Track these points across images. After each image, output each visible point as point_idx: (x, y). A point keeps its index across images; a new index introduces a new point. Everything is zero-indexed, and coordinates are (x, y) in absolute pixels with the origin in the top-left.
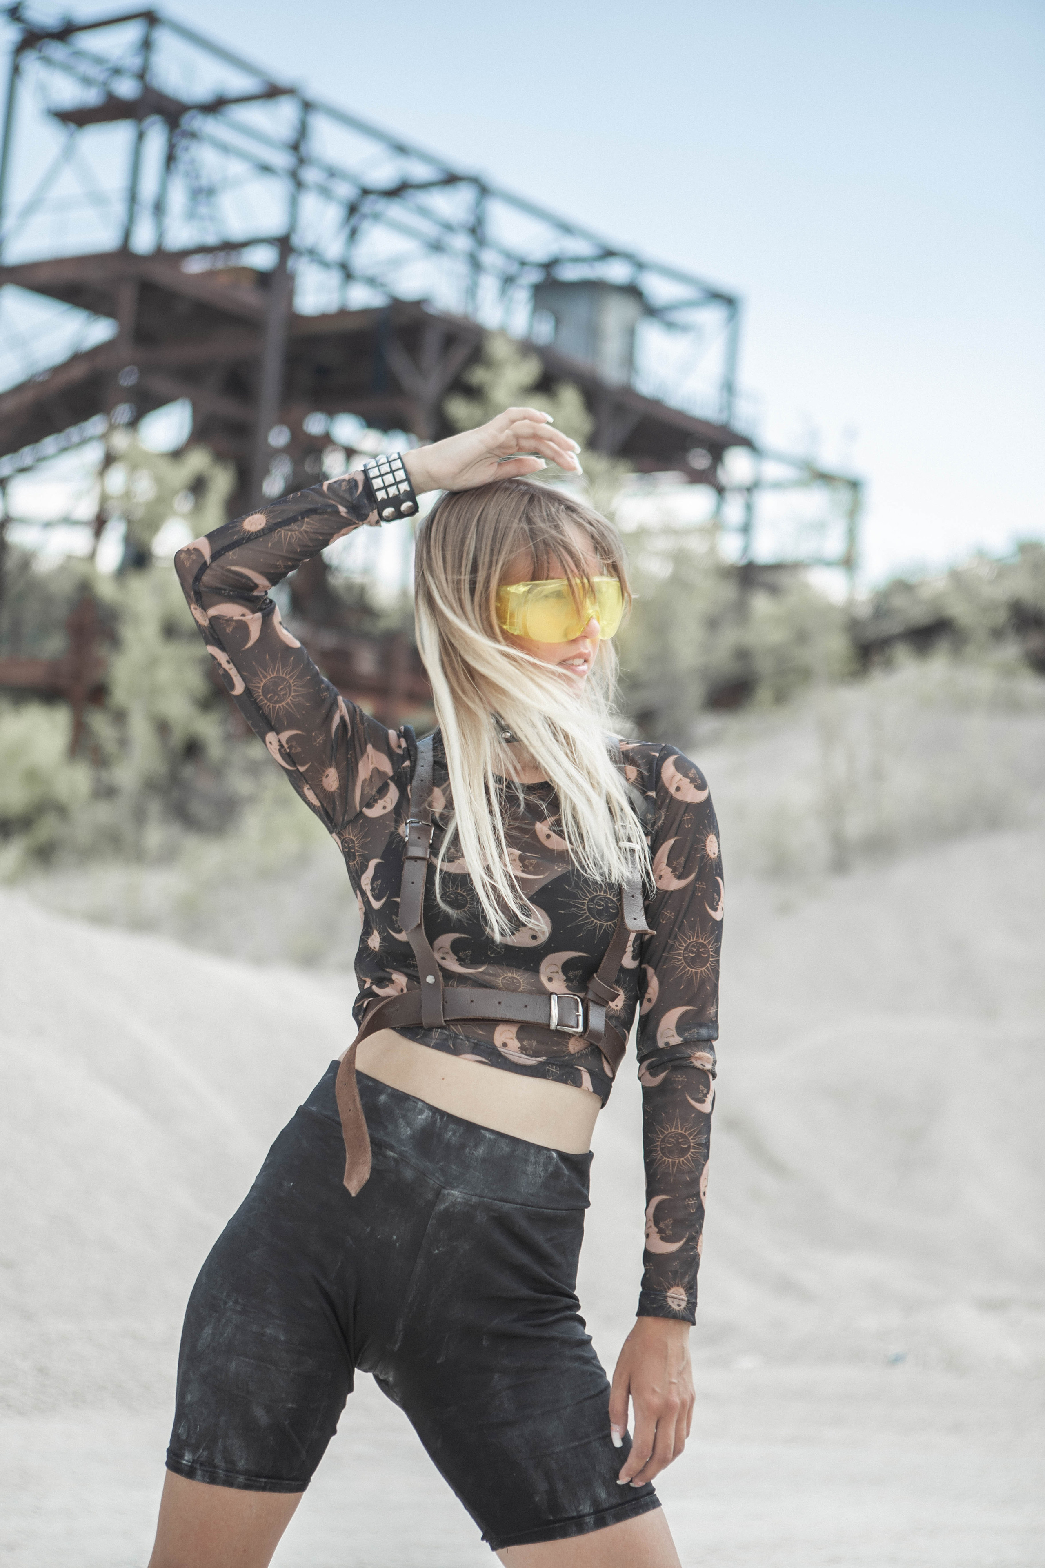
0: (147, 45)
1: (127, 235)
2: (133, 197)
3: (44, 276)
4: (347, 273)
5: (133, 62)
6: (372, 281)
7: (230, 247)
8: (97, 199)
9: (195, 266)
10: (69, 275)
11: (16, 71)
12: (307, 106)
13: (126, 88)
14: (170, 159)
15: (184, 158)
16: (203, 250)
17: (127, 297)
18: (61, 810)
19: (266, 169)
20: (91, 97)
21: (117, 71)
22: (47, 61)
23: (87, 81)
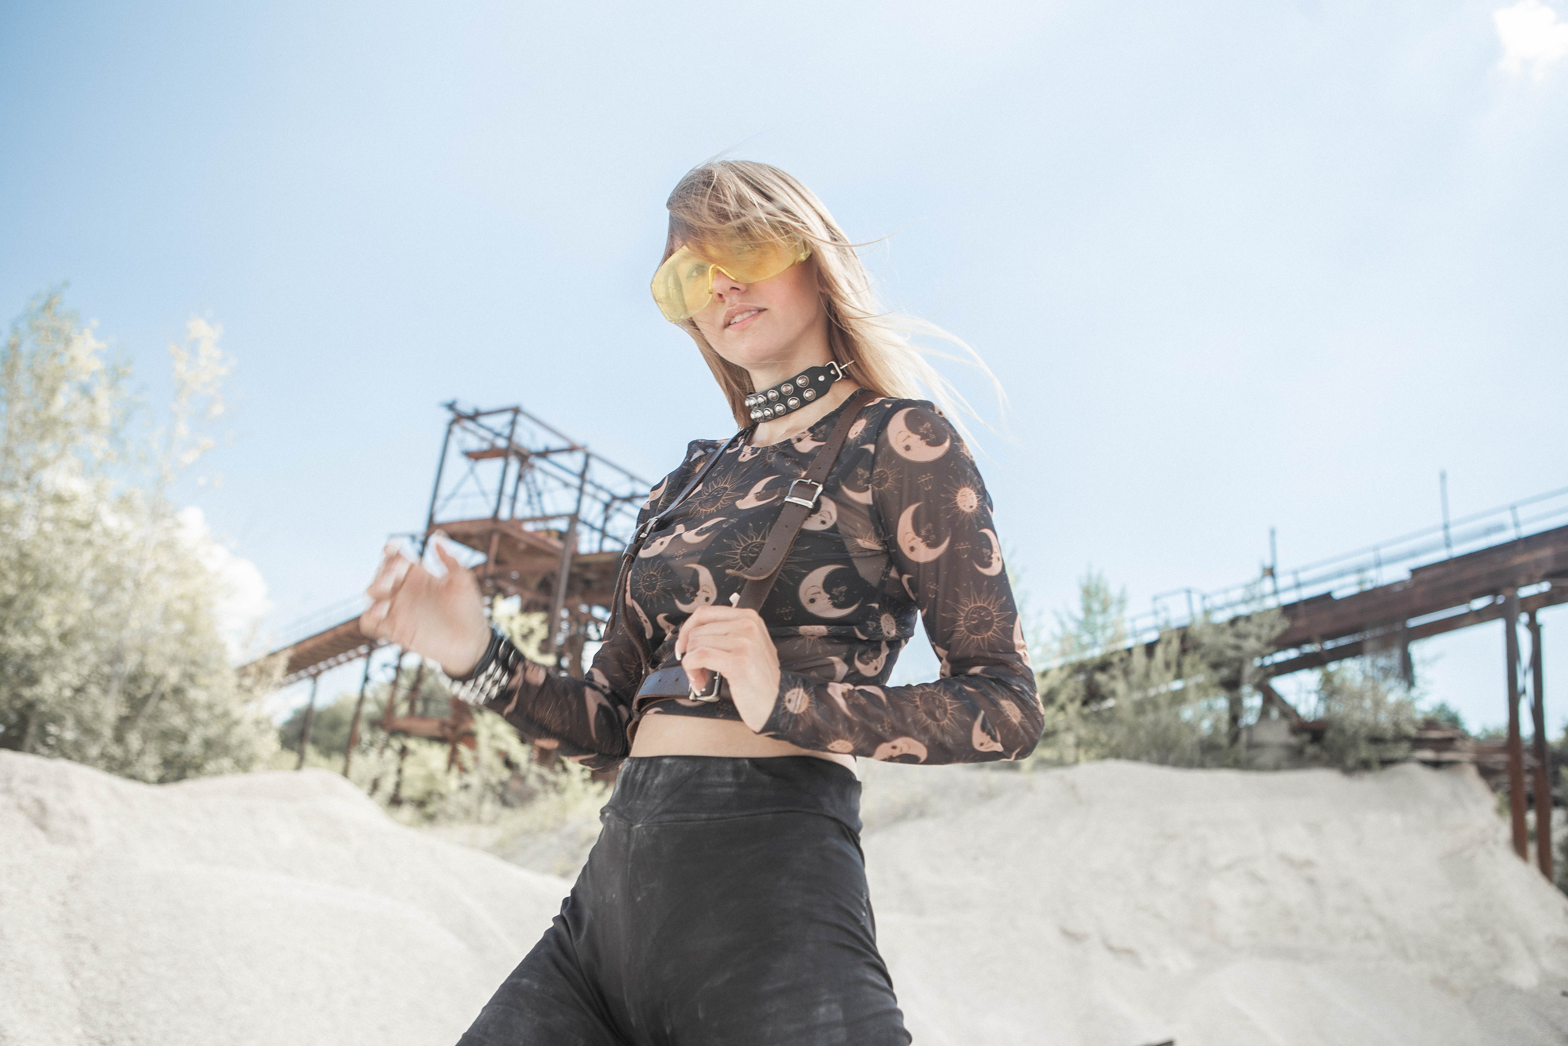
0: (513, 423)
1: (496, 511)
2: (501, 493)
3: (455, 529)
4: (604, 533)
5: (506, 432)
6: (616, 539)
7: (546, 518)
8: (484, 494)
9: (529, 527)
10: (467, 528)
11: (449, 432)
12: (588, 456)
13: (501, 443)
14: (520, 477)
15: (528, 478)
16: (533, 519)
17: (495, 539)
18: (442, 796)
19: (566, 485)
20: (485, 446)
21: (498, 435)
22: (465, 429)
23: (483, 439)
